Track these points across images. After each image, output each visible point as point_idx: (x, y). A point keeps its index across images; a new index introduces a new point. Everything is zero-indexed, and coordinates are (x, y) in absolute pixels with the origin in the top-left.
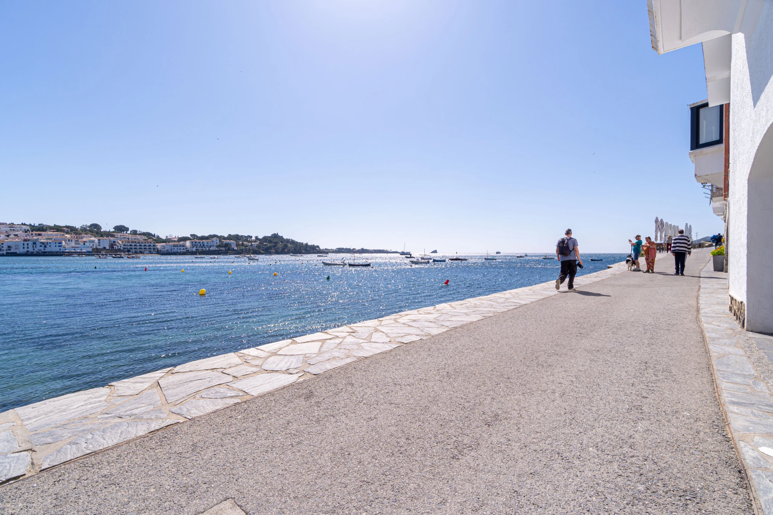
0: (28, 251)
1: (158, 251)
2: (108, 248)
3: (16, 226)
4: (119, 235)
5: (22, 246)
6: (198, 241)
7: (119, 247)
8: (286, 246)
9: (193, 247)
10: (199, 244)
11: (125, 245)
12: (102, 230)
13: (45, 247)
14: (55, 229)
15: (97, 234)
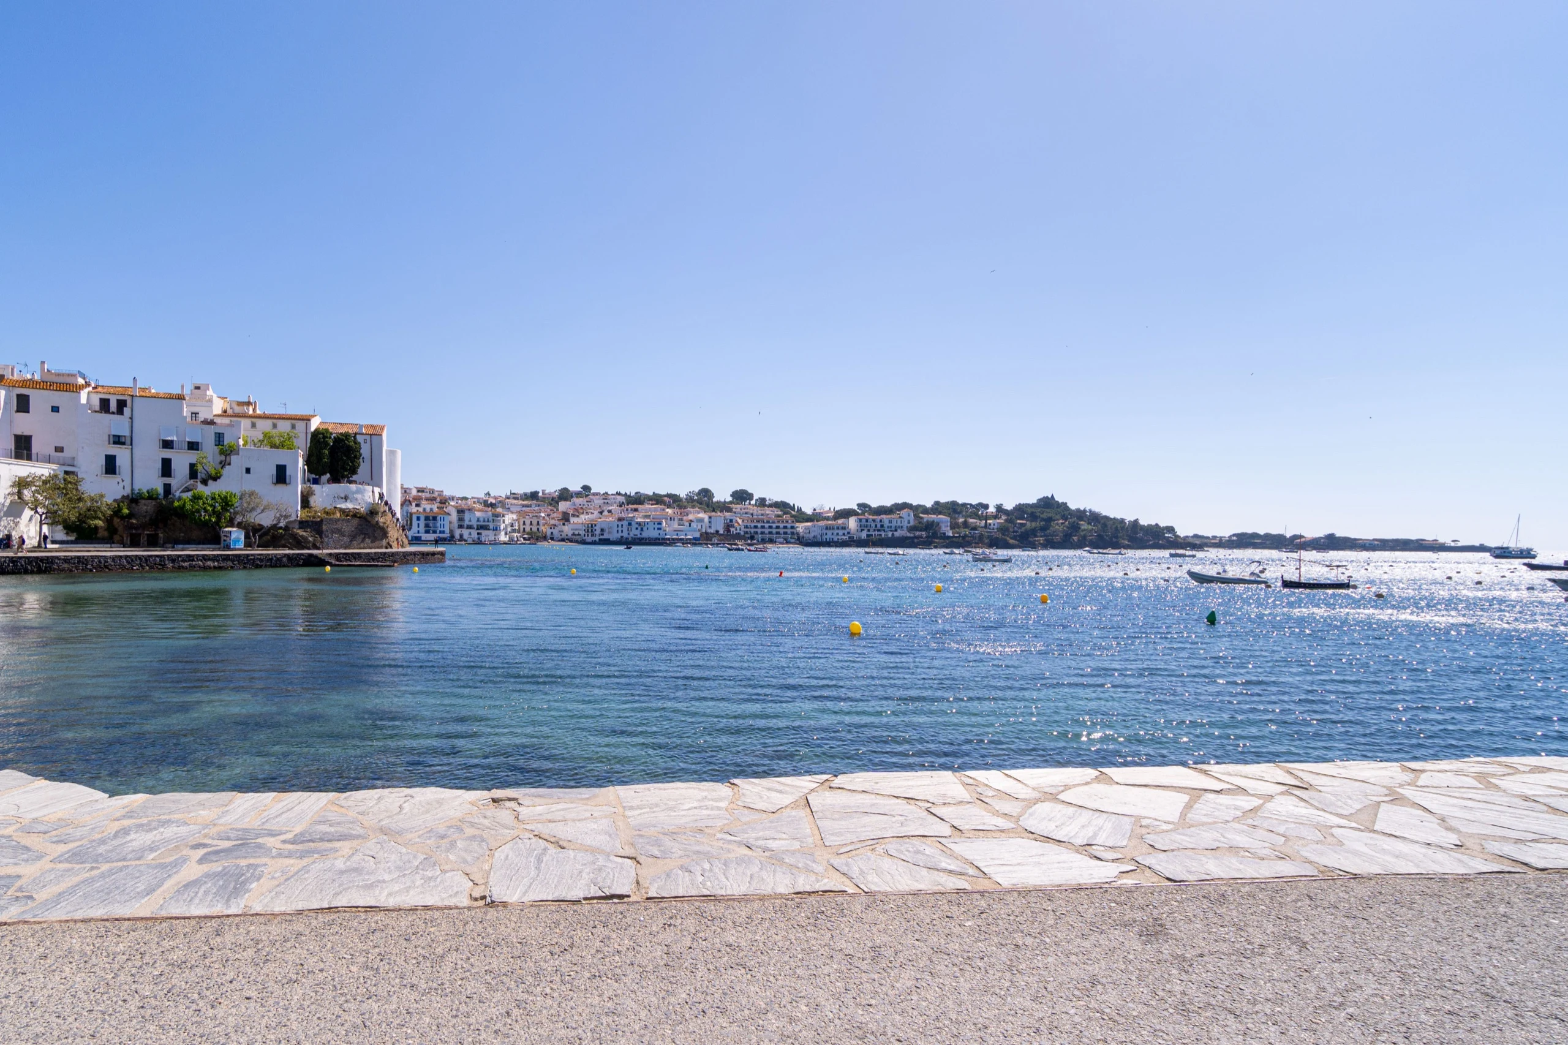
0: (622, 537)
1: (798, 538)
2: (721, 531)
3: (610, 496)
4: (737, 508)
5: (615, 529)
6: (871, 517)
7: (738, 531)
8: (1075, 528)
9: (862, 530)
10: (873, 525)
11: (746, 527)
12: (715, 500)
13: (642, 530)
14: (655, 500)
15: (708, 506)
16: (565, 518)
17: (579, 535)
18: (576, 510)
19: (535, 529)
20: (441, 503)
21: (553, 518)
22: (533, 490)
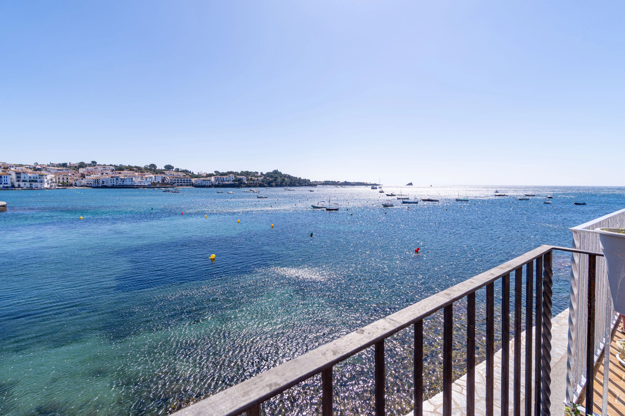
0: (113, 185)
1: (192, 184)
2: (160, 182)
3: (107, 167)
4: (167, 172)
5: (110, 181)
6: (219, 177)
7: (168, 182)
8: (284, 180)
9: (216, 182)
10: (220, 179)
11: (171, 180)
12: (157, 169)
13: (123, 181)
14: (129, 169)
15: (154, 171)
16: (83, 176)
17: (90, 184)
18: (89, 172)
19: (65, 181)
20: (4, 168)
21: (76, 176)
22: (64, 162)
